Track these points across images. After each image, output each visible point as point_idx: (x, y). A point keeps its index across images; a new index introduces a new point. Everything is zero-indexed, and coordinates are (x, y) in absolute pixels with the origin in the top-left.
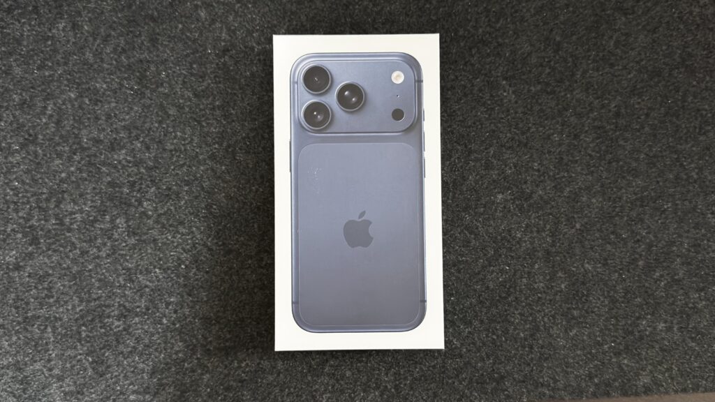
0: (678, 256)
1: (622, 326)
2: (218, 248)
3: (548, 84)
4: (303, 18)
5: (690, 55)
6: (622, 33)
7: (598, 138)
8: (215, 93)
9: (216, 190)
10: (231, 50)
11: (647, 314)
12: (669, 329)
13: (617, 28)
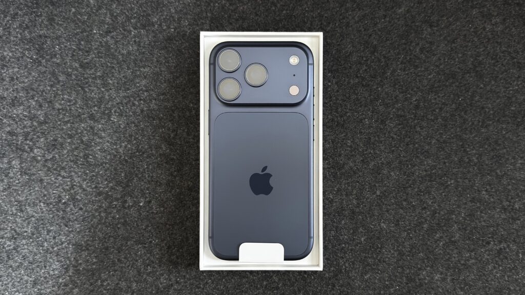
0: (456, 223)
1: (407, 274)
2: (91, 190)
3: (363, 79)
4: (173, 11)
5: (480, 63)
6: (427, 42)
7: (400, 125)
8: (97, 65)
9: (93, 144)
10: (113, 32)
11: (427, 267)
12: (444, 279)
13: (423, 37)
